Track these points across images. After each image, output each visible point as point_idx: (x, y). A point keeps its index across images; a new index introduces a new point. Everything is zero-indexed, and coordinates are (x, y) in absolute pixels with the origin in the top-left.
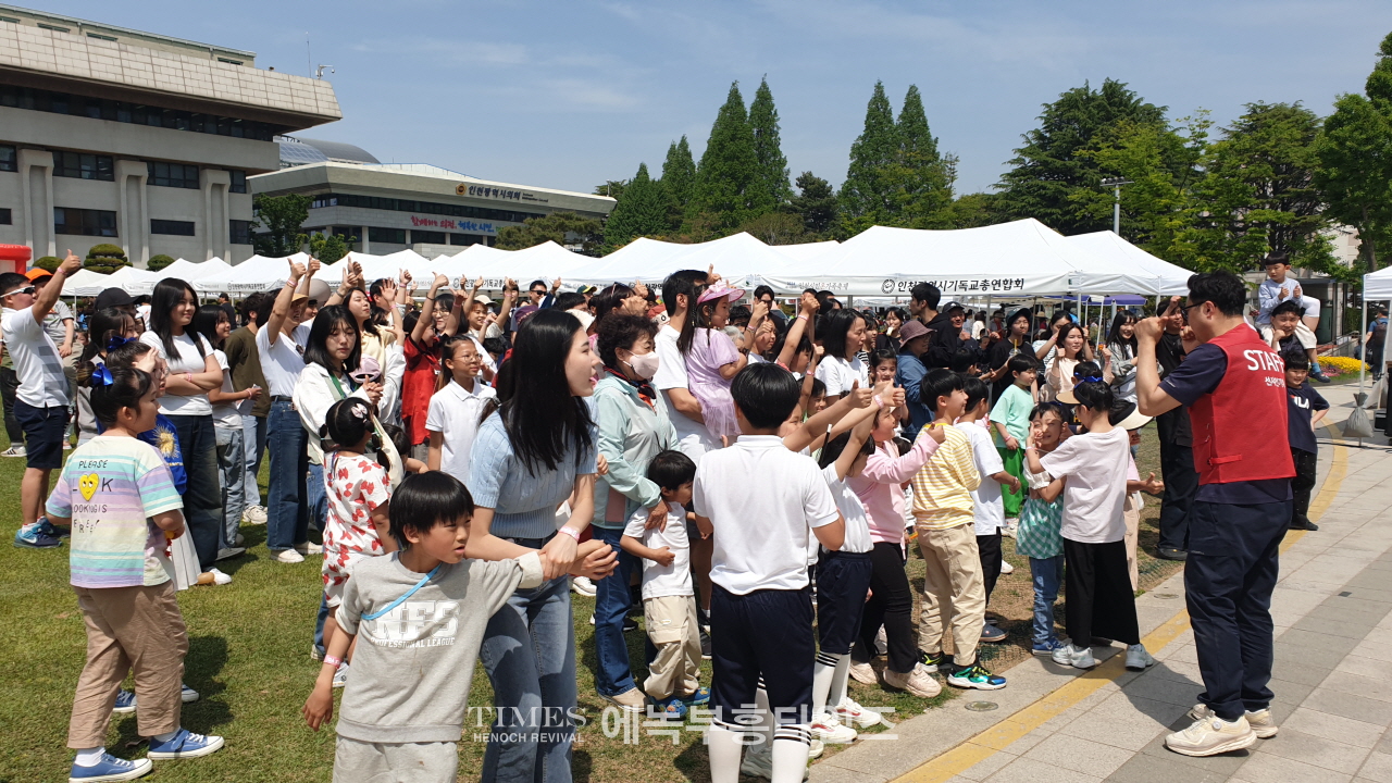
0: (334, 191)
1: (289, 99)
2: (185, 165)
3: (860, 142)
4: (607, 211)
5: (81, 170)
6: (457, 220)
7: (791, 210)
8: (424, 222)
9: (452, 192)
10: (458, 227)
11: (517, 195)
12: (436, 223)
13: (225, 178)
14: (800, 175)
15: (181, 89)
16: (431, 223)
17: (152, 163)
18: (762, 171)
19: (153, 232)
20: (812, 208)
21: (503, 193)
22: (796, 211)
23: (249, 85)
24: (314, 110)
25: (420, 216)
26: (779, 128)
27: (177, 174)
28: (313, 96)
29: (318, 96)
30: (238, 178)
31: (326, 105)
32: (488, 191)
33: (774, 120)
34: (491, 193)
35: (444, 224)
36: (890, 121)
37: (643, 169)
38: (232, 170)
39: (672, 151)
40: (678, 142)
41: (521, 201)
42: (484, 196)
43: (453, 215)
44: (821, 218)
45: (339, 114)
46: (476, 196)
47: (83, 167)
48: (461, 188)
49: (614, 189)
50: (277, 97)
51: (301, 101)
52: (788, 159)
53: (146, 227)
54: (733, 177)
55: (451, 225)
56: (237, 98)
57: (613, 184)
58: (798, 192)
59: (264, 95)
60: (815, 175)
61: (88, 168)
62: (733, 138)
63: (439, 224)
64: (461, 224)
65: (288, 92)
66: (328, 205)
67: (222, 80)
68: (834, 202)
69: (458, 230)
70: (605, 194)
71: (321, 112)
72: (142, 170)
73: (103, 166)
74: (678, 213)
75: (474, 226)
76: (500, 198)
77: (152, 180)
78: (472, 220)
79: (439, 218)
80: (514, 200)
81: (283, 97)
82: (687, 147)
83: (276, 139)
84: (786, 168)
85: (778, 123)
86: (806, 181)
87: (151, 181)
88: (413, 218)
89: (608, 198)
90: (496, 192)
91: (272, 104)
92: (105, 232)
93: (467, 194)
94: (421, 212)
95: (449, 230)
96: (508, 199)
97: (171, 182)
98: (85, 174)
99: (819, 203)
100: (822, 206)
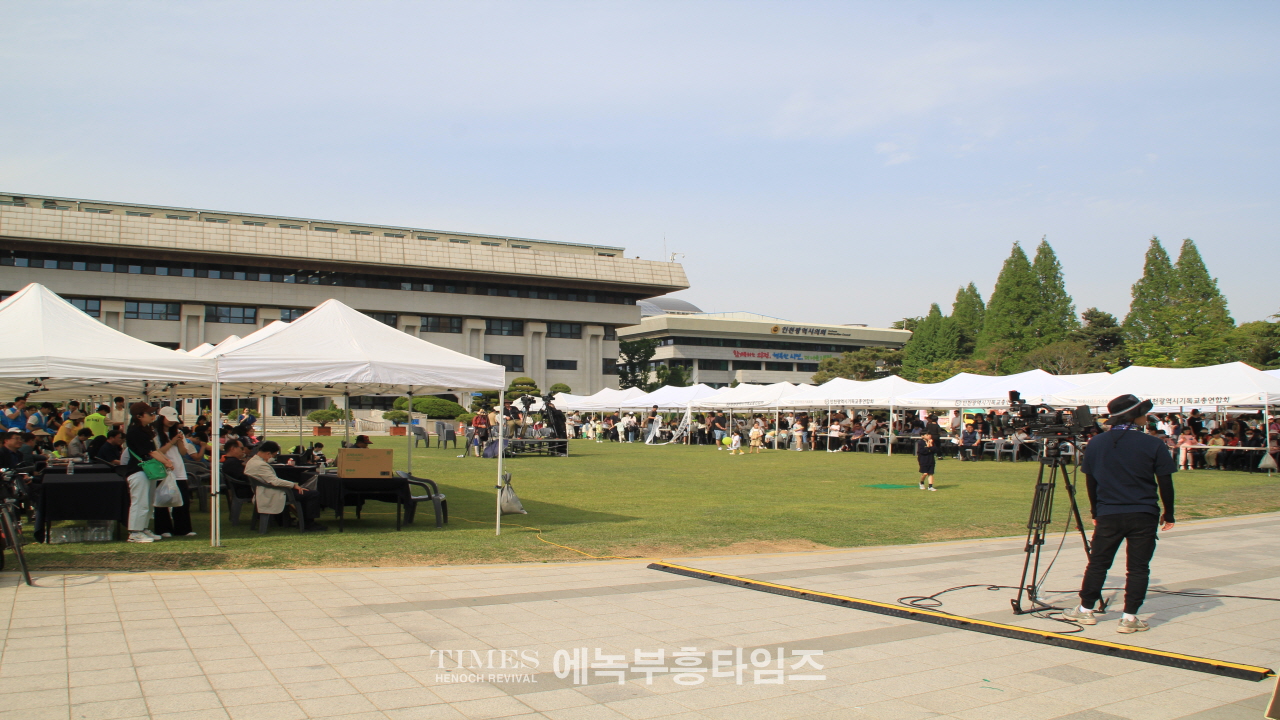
0: (672, 335)
1: (650, 276)
2: (571, 324)
3: (1140, 284)
4: (905, 340)
5: (502, 330)
6: (771, 352)
7: (1075, 338)
8: (744, 354)
9: (768, 332)
10: (772, 357)
11: (824, 332)
12: (753, 355)
13: (601, 331)
14: (1085, 311)
15: (574, 275)
16: (749, 355)
17: (550, 323)
18: (1047, 308)
19: (548, 368)
20: (1098, 336)
21: (812, 331)
22: (1083, 337)
23: (622, 269)
24: (669, 283)
25: (741, 350)
26: (1062, 274)
27: (566, 329)
28: (668, 273)
29: (672, 274)
30: (610, 329)
31: (678, 279)
32: (798, 330)
33: (1057, 269)
34: (801, 331)
35: (760, 355)
36: (1169, 267)
37: (935, 309)
38: (605, 326)
39: (961, 293)
40: (966, 287)
41: (827, 336)
42: (794, 334)
43: (767, 348)
44: (1108, 343)
45: (686, 285)
46: (788, 334)
47: (504, 328)
48: (776, 329)
49: (911, 324)
50: (642, 276)
51: (659, 277)
52: (1073, 297)
53: (544, 364)
54: (1021, 312)
55: (767, 356)
56: (613, 278)
57: (909, 320)
58: (1084, 323)
59: (632, 275)
60: (1100, 310)
61: (507, 328)
62: (1018, 284)
63: (756, 355)
64: (775, 355)
65: (650, 272)
66: (669, 344)
67: (603, 268)
68: (1120, 330)
69: (772, 359)
70: (902, 328)
71: (674, 284)
72: (543, 328)
73: (517, 327)
74: (971, 341)
75: (786, 356)
76: (809, 335)
77: (549, 335)
78: (784, 352)
79: (756, 351)
80: (821, 336)
81: (646, 276)
82: (975, 290)
83: (638, 302)
84: (1071, 304)
85: (1061, 271)
86: (1091, 315)
88: (735, 352)
89: (904, 331)
90: (805, 330)
91: (638, 281)
92: (516, 369)
93: (780, 333)
94: (742, 346)
95: (765, 359)
96: (815, 335)
97: (562, 335)
98: (505, 332)
99: (1105, 332)
100: (1108, 334)
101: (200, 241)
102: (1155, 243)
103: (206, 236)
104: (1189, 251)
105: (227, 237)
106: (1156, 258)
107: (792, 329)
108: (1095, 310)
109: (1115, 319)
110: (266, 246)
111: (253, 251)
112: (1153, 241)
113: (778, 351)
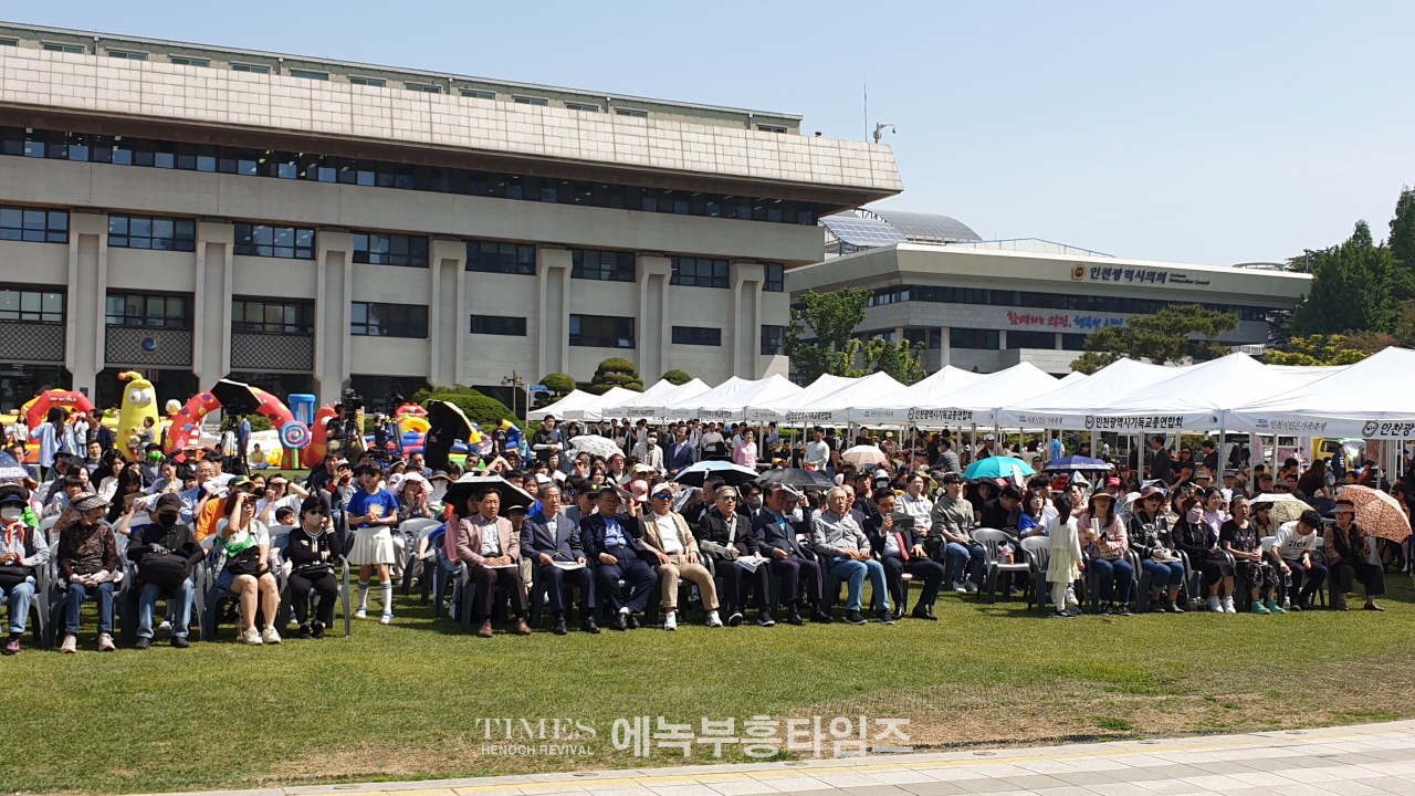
0: (906, 282)
1: (838, 171)
2: (713, 259)
5: (600, 270)
6: (1072, 315)
8: (1026, 319)
9: (1067, 277)
10: (1073, 324)
11: (1162, 277)
12: (1040, 320)
13: (758, 274)
15: (712, 168)
16: (1035, 320)
17: (676, 258)
19: (674, 339)
21: (1143, 276)
23: (791, 156)
24: (868, 184)
25: (1020, 311)
27: (705, 270)
28: (867, 165)
29: (875, 165)
30: (775, 273)
31: (884, 175)
32: (1119, 274)
34: (1123, 276)
35: (1054, 321)
37: (1361, 230)
38: (767, 264)
41: (1168, 285)
42: (1111, 281)
43: (1065, 307)
45: (898, 186)
46: (1100, 280)
47: (603, 266)
48: (1080, 273)
50: (823, 169)
51: (853, 172)
53: (667, 334)
55: (1064, 322)
56: (775, 174)
57: (1315, 255)
59: (807, 168)
61: (608, 267)
63: (1046, 322)
64: (1079, 321)
65: (837, 162)
66: (899, 300)
67: (760, 154)
69: (1074, 329)
70: (1300, 270)
71: (877, 184)
72: (665, 268)
73: (622, 264)
75: (1097, 322)
76: (1136, 282)
77: (677, 279)
78: (1094, 314)
79: (1046, 313)
80: (1157, 284)
81: (830, 170)
83: (827, 220)
87: (676, 281)
88: (1010, 314)
90: (1131, 275)
91: (816, 179)
92: (621, 342)
93: (1086, 278)
94: (1022, 305)
95: (1060, 329)
96: (1147, 283)
97: (698, 282)
98: (605, 274)
101: (91, 93)
103: (101, 83)
105: (136, 86)
107: (1110, 272)
110: (201, 104)
111: (179, 113)
113: (1083, 314)
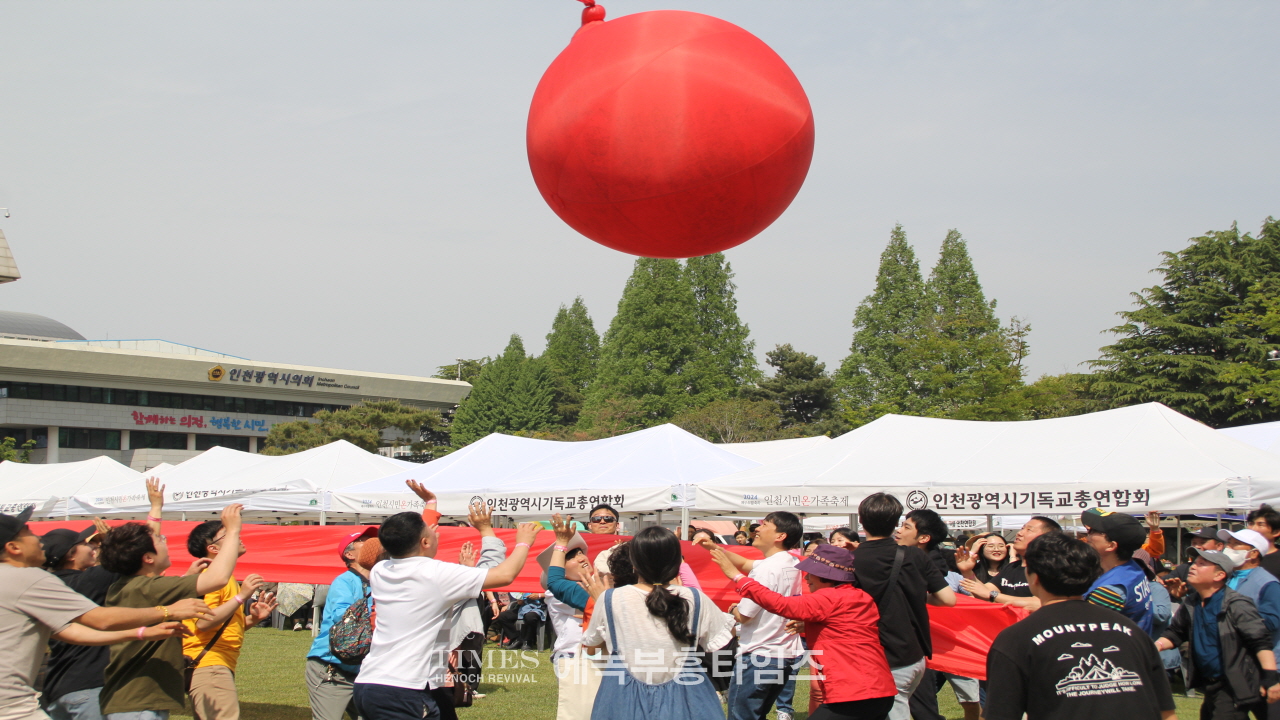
0: (3, 378)
3: (870, 305)
4: (457, 400)
6: (207, 415)
7: (755, 396)
8: (154, 419)
9: (202, 377)
10: (210, 426)
11: (309, 380)
12: (172, 420)
14: (773, 349)
16: (164, 420)
18: (708, 345)
20: (791, 394)
21: (286, 378)
22: (767, 397)
25: (147, 411)
26: (733, 287)
32: (260, 376)
34: (266, 378)
35: (186, 423)
36: (917, 278)
37: (516, 344)
39: (562, 317)
40: (569, 306)
41: (315, 388)
42: (253, 383)
43: (200, 408)
44: (809, 407)
46: (240, 382)
48: (217, 373)
49: (469, 370)
52: (750, 327)
54: (662, 349)
55: (199, 422)
57: (467, 364)
58: (771, 372)
60: (797, 349)
62: (659, 300)
63: (178, 422)
64: (214, 422)
68: (829, 384)
69: (210, 431)
70: (454, 378)
74: (573, 402)
75: (235, 424)
76: (280, 385)
78: (232, 416)
79: (178, 413)
80: (304, 387)
82: (584, 312)
84: (748, 339)
85: (733, 280)
86: (781, 357)
88: (135, 414)
89: (457, 382)
90: (273, 377)
93: (226, 380)
94: (149, 405)
95: (194, 429)
96: (293, 386)
99: (804, 387)
100: (809, 390)
102: (898, 234)
104: (954, 253)
106: (897, 263)
107: (248, 374)
108: (789, 348)
109: (823, 365)
112: (896, 233)
113: (220, 415)
